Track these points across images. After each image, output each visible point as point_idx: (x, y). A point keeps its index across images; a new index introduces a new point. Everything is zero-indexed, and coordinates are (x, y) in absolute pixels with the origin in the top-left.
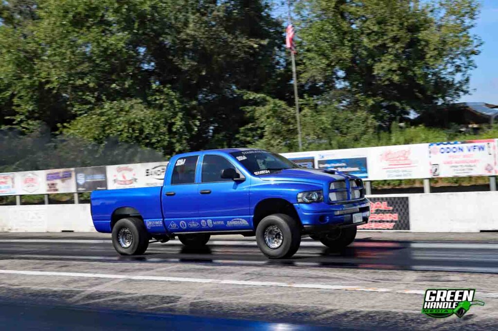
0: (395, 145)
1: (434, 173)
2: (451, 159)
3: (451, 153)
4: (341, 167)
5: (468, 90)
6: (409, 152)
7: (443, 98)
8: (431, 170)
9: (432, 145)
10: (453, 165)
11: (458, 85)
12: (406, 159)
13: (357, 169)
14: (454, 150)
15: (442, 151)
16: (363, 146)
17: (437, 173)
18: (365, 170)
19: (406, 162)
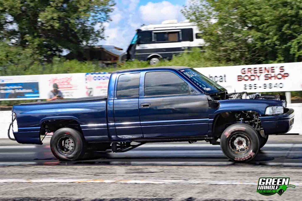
0: (56, 73)
1: (89, 94)
2: (102, 85)
3: (102, 81)
4: (18, 89)
5: (104, 36)
6: (70, 79)
7: (87, 41)
8: (87, 92)
9: (87, 74)
10: (102, 89)
11: (97, 33)
12: (69, 84)
13: (30, 91)
14: (104, 78)
15: (95, 78)
16: (31, 74)
17: (91, 94)
18: (36, 91)
19: (69, 86)
